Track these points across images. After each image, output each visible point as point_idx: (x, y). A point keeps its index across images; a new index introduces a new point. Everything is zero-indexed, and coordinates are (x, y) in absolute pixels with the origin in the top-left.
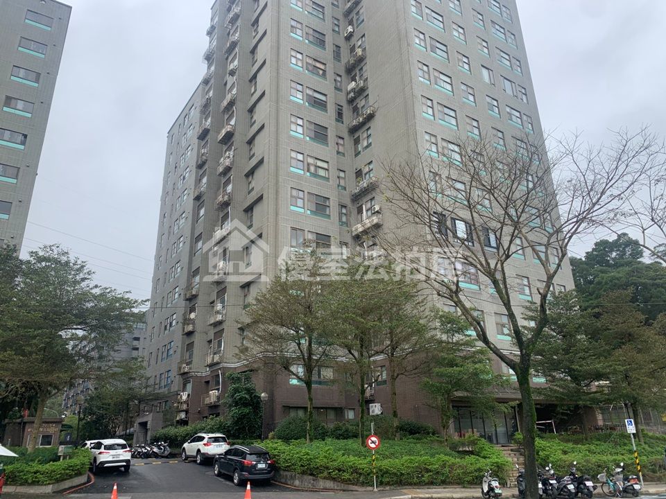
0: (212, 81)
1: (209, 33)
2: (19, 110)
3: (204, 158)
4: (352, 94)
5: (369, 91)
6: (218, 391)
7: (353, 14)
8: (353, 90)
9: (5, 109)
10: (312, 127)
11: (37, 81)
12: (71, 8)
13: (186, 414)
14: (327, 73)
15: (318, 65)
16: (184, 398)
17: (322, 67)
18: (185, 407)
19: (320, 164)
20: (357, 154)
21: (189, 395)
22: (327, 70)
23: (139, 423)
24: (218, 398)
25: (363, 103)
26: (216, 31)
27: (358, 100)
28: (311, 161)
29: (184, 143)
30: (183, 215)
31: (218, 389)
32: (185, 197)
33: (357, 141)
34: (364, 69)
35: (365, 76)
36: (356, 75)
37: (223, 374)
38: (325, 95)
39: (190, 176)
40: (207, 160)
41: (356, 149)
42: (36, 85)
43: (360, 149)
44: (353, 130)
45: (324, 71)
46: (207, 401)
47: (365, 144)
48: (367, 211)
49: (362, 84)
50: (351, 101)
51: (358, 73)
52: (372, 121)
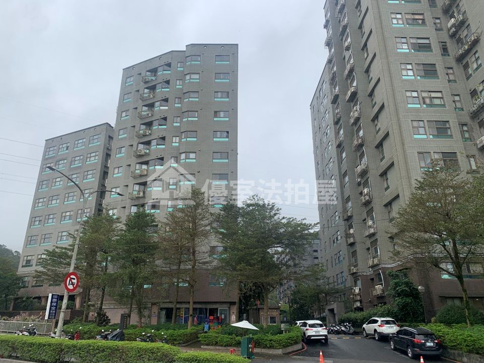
0: (334, 59)
1: (326, 26)
2: (222, 118)
3: (339, 116)
4: (453, 29)
5: (470, 21)
6: (382, 285)
8: (453, 25)
9: (215, 119)
10: (421, 67)
11: (228, 97)
12: (237, 45)
13: (361, 303)
14: (426, 20)
15: (417, 17)
16: (357, 291)
17: (421, 17)
18: (358, 298)
19: (433, 95)
20: (468, 77)
21: (360, 289)
22: (426, 18)
23: (328, 310)
24: (383, 290)
25: (465, 33)
26: (330, 23)
27: (460, 33)
28: (425, 95)
29: (322, 110)
30: (331, 160)
31: (382, 284)
32: (330, 148)
33: (466, 67)
34: (461, 5)
35: (463, 10)
36: (453, 12)
37: (384, 273)
38: (428, 38)
39: (330, 132)
40: (340, 117)
41: (466, 73)
42: (228, 99)
43: (470, 73)
44: (460, 59)
45: (423, 20)
46: (375, 293)
47: (475, 66)
49: (461, 17)
50: (453, 36)
51: (455, 10)
52: (478, 45)
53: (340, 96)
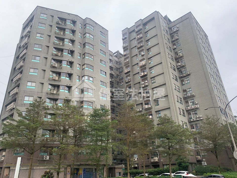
2: (103, 64)
4: (179, 67)
5: (187, 67)
7: (175, 42)
14: (174, 60)
15: (172, 57)
20: (183, 85)
21: (137, 159)
24: (158, 160)
25: (184, 70)
27: (181, 69)
31: (158, 157)
33: (182, 81)
34: (183, 60)
35: (184, 62)
36: (179, 61)
38: (175, 67)
41: (182, 83)
43: (184, 83)
44: (180, 77)
46: (153, 161)
47: (186, 82)
48: (190, 103)
49: (183, 64)
50: (178, 69)
51: (180, 60)
52: (189, 76)
53: (131, 72)
